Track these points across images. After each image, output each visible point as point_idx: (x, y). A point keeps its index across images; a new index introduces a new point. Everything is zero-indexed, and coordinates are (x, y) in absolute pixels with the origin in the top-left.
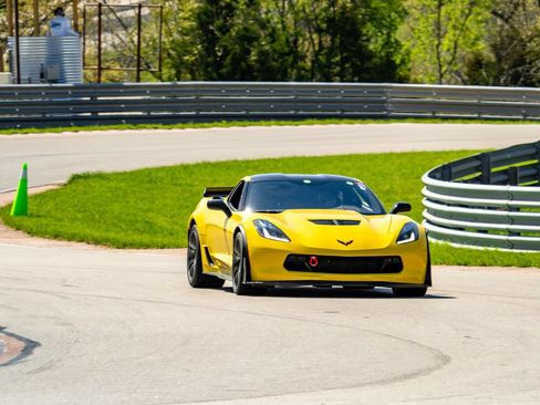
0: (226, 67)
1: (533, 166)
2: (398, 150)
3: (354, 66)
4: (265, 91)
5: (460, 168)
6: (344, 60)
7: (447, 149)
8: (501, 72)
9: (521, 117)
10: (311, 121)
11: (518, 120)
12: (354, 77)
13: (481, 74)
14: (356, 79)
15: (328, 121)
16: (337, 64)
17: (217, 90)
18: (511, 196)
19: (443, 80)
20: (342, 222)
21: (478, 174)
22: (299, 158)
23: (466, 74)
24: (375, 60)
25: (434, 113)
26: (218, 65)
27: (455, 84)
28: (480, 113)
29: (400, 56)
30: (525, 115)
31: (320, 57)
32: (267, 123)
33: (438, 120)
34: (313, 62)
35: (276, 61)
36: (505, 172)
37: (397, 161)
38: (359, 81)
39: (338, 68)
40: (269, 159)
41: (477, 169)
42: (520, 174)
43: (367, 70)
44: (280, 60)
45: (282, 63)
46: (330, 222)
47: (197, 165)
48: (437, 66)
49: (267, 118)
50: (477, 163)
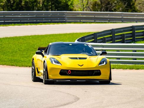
0: (14, 7)
1: (111, 37)
2: (68, 33)
3: (55, 6)
4: (26, 14)
5: (87, 38)
6: (52, 4)
7: (84, 32)
8: (102, 7)
9: (108, 21)
10: (41, 24)
11: (107, 22)
12: (55, 9)
13: (96, 8)
14: (56, 10)
15: (46, 23)
16: (50, 5)
17: (11, 14)
18: (103, 46)
19: (84, 10)
20: (80, 58)
21: (93, 40)
22: (37, 36)
23: (92, 8)
24: (62, 4)
25: (80, 20)
26: (12, 6)
27: (88, 11)
28: (95, 20)
29: (70, 3)
30: (109, 21)
31: (44, 3)
32: (27, 24)
33: (82, 23)
34: (43, 4)
35: (30, 4)
36: (101, 39)
37: (68, 36)
38: (57, 11)
39: (50, 7)
40: (27, 36)
41: (93, 38)
42: (106, 39)
43: (60, 7)
44: (32, 4)
45: (32, 5)
46: (76, 58)
47: (4, 38)
48: (82, 5)
49: (27, 23)
50: (93, 36)
